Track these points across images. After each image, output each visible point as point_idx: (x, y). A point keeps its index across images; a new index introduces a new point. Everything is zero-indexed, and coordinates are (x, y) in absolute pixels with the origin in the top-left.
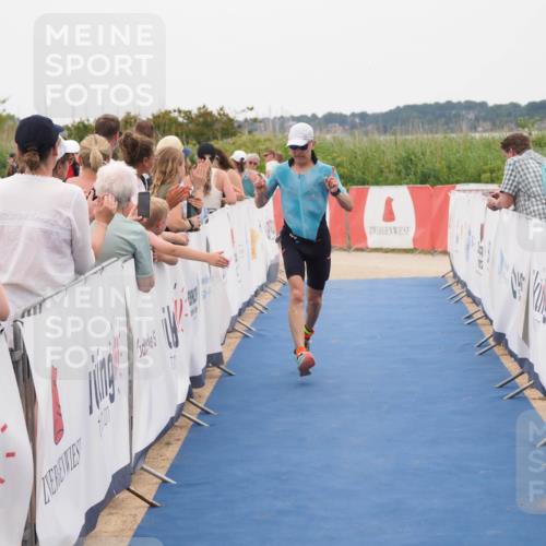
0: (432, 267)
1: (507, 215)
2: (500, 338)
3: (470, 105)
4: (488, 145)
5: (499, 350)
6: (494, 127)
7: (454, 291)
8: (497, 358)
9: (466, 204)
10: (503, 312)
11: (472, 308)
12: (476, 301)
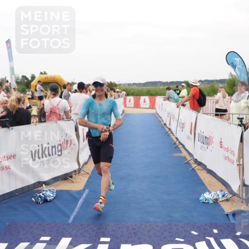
0: (153, 111)
1: (167, 101)
2: (165, 124)
3: (159, 82)
4: (163, 89)
5: (165, 127)
6: (164, 86)
7: (157, 117)
8: (164, 128)
9: (159, 100)
10: (166, 120)
11: (160, 119)
12: (161, 118)
